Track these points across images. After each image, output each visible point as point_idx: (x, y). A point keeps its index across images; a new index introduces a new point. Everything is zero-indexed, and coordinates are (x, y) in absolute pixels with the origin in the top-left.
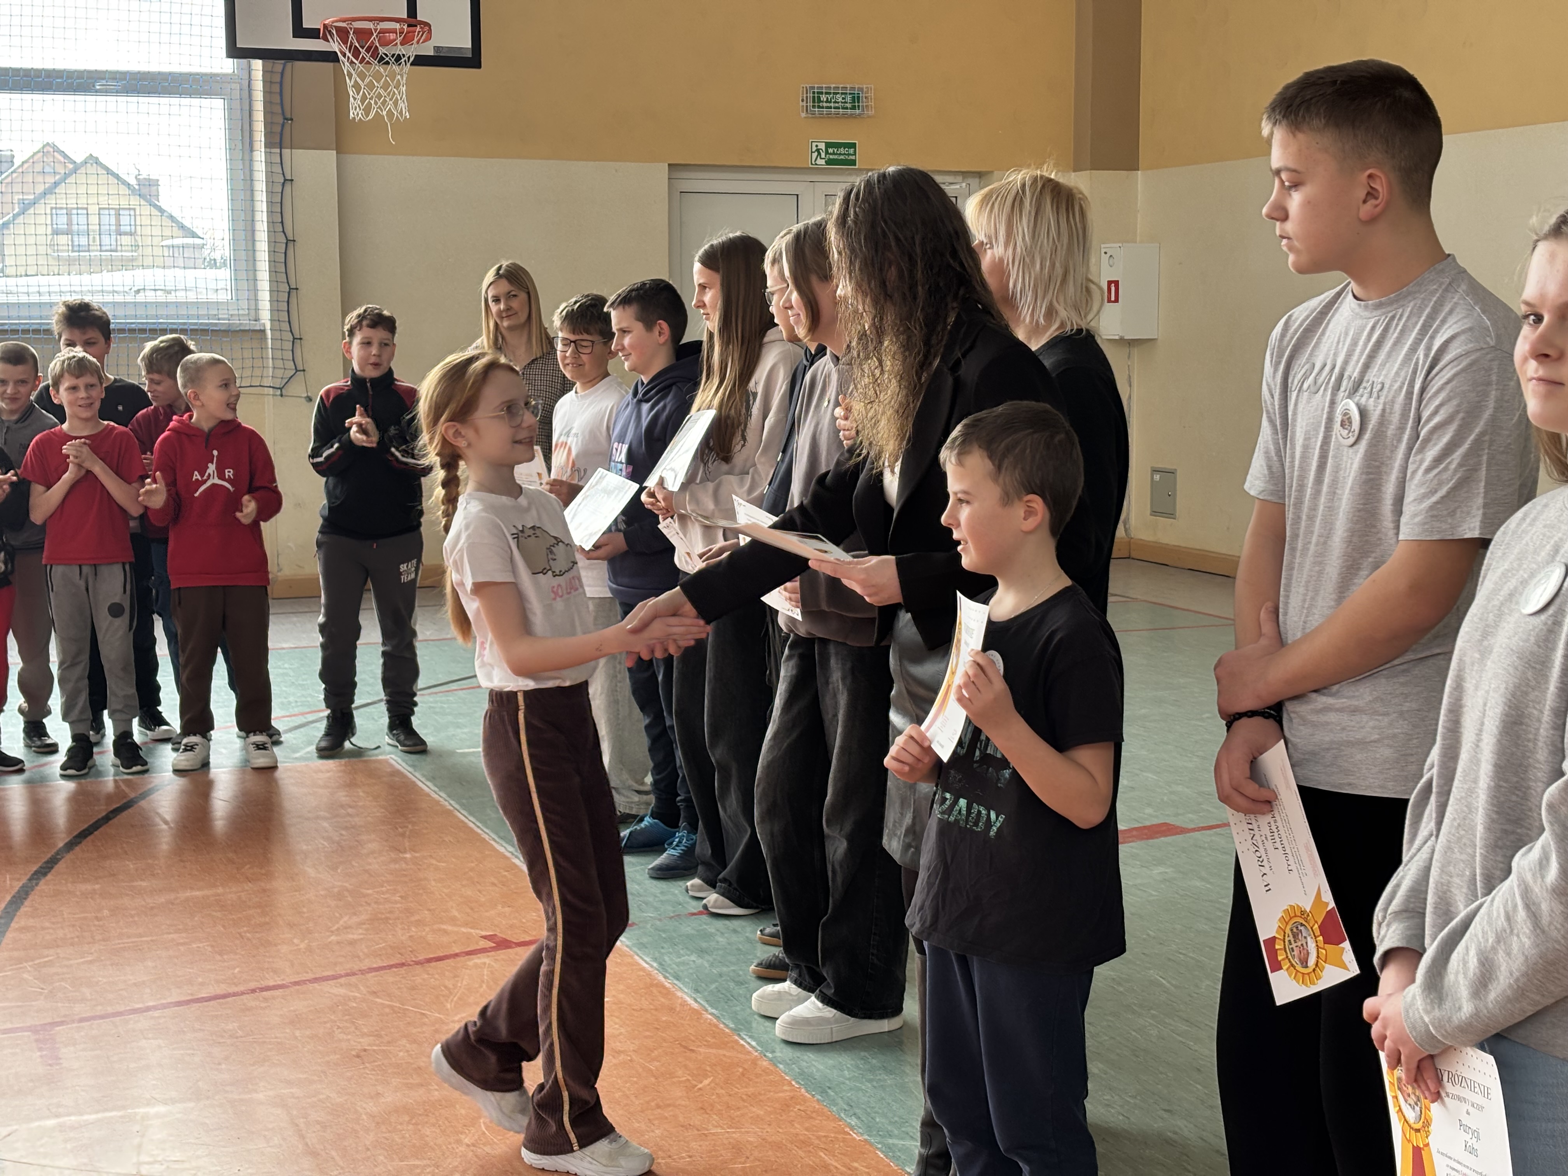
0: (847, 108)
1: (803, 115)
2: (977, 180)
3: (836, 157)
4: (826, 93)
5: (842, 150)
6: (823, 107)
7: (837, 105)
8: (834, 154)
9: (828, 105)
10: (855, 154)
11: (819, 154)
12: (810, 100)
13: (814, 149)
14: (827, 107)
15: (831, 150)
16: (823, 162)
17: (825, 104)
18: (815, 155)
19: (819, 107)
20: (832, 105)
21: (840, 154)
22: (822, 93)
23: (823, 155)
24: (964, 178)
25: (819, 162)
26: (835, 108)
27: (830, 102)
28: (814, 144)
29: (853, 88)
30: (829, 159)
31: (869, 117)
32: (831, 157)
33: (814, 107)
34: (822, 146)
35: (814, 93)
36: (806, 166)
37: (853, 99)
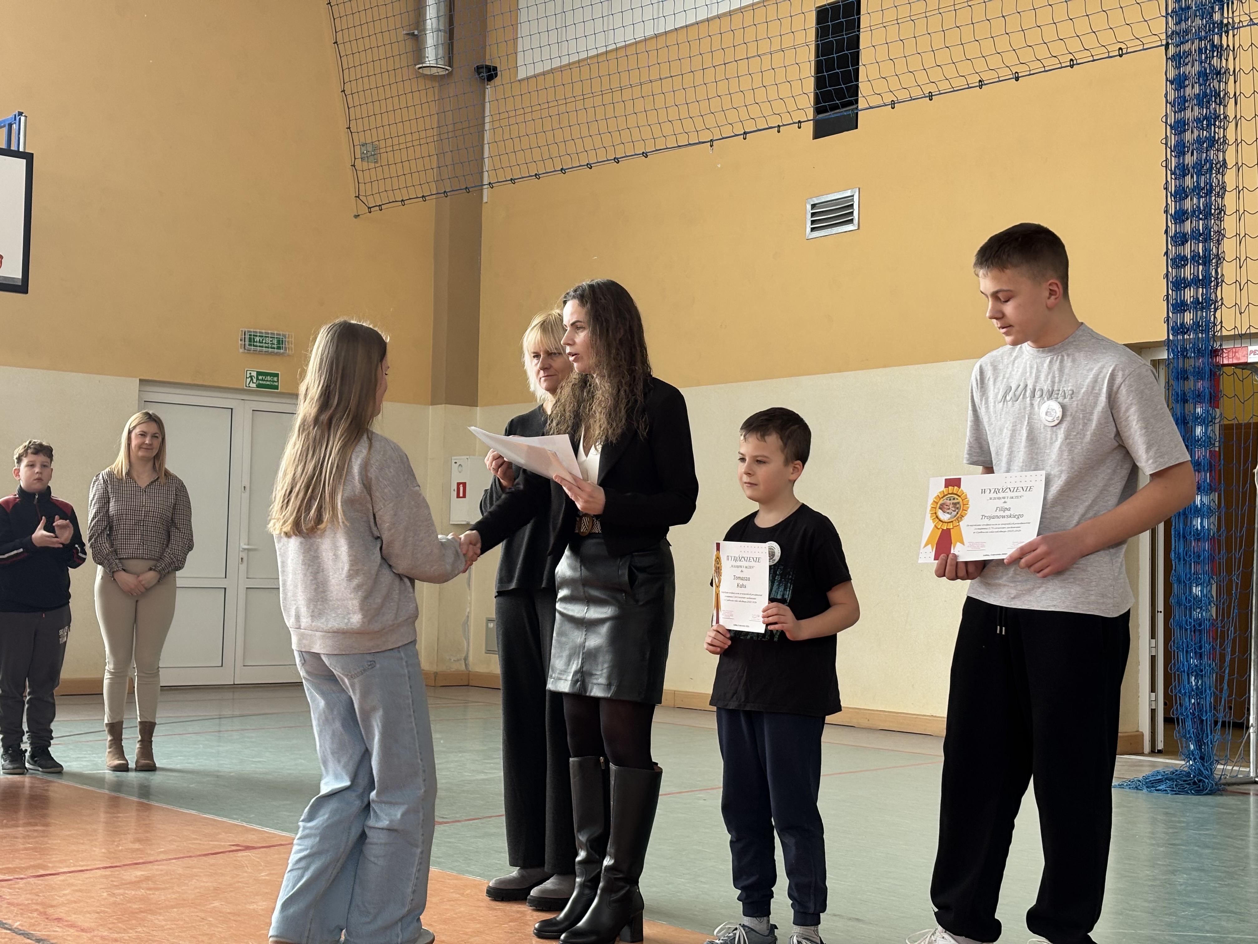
0: (274, 348)
1: (241, 351)
3: (264, 382)
4: (259, 336)
5: (269, 378)
6: (256, 346)
7: (266, 345)
8: (262, 380)
9: (260, 344)
10: (278, 381)
11: (252, 379)
12: (247, 340)
13: (248, 375)
14: (260, 346)
15: (260, 377)
16: (254, 385)
17: (258, 344)
18: (249, 380)
19: (254, 346)
20: (264, 345)
21: (267, 381)
22: (257, 336)
23: (255, 380)
25: (252, 385)
26: (266, 347)
27: (263, 343)
28: (248, 372)
29: (279, 335)
30: (259, 384)
31: (289, 355)
32: (261, 382)
33: (250, 345)
34: (254, 374)
35: (250, 335)
36: (241, 387)
37: (279, 342)
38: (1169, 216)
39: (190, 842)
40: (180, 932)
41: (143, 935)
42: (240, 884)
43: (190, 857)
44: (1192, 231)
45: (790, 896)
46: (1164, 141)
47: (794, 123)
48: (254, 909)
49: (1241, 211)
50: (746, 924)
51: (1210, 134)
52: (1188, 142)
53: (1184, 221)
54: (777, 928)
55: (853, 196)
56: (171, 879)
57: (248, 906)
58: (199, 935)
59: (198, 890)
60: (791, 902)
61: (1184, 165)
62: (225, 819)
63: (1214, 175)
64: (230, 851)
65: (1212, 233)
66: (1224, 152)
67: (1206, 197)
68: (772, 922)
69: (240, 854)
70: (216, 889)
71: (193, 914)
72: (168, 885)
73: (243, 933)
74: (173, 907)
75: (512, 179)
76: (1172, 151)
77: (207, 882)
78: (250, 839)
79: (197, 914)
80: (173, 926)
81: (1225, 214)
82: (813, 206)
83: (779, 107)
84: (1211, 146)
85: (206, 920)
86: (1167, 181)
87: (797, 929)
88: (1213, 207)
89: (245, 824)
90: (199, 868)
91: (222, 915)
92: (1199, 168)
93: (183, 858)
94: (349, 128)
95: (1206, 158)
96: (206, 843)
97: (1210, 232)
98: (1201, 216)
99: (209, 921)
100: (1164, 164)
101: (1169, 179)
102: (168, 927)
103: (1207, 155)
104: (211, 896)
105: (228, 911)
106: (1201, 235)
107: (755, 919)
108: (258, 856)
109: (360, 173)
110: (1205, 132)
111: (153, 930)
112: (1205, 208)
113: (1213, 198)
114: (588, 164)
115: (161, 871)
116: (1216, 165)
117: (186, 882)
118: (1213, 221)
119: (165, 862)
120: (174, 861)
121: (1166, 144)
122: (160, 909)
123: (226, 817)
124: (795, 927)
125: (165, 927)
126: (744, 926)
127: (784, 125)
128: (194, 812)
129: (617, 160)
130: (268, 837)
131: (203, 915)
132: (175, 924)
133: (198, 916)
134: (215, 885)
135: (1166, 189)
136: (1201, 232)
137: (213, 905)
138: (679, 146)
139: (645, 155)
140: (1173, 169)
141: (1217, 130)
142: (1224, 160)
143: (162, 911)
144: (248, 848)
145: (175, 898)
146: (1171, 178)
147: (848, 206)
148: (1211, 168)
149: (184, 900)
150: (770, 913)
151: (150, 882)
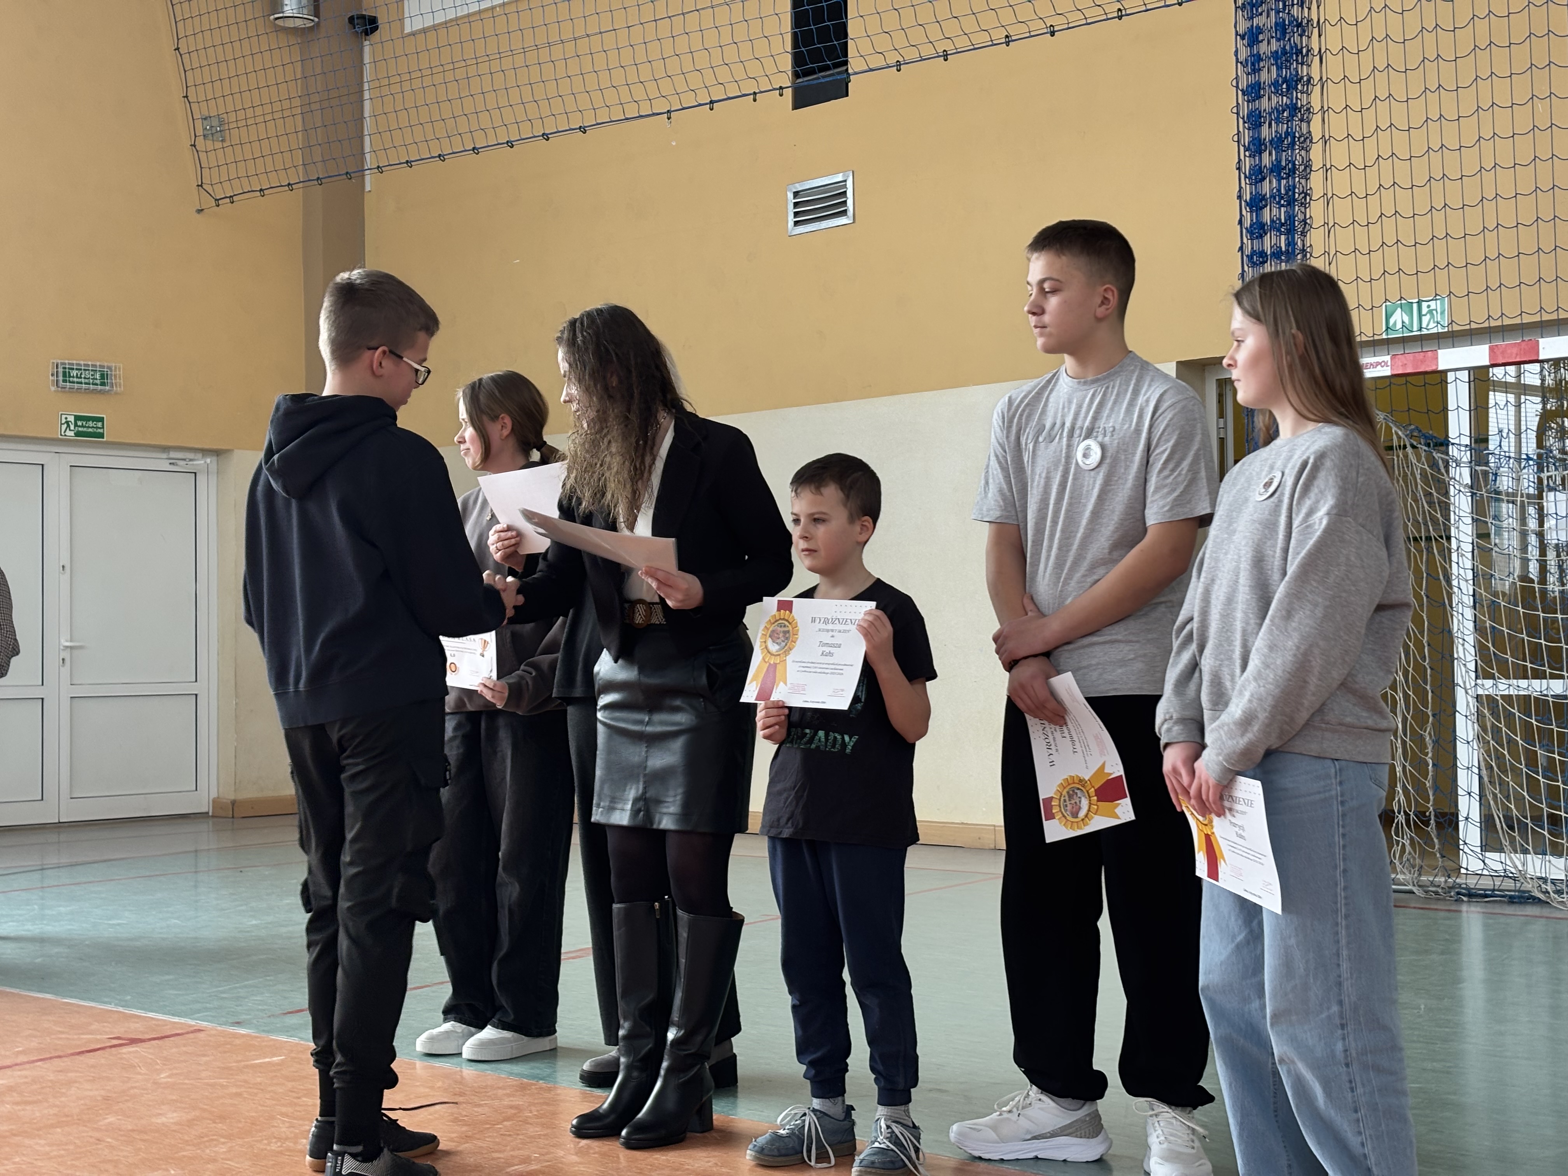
0: (97, 384)
1: (53, 389)
2: (215, 458)
3: (85, 429)
4: (77, 369)
5: (91, 424)
6: (73, 382)
7: (87, 381)
8: (82, 426)
9: (78, 380)
10: (103, 428)
11: (68, 426)
12: (61, 375)
13: (64, 421)
14: (78, 383)
15: (79, 423)
16: (72, 434)
17: (75, 380)
18: (64, 427)
19: (70, 382)
20: (83, 380)
21: (89, 427)
22: (73, 369)
23: (72, 427)
24: (203, 455)
25: (69, 433)
26: (86, 383)
27: (81, 378)
28: (64, 416)
29: (103, 367)
30: (78, 431)
31: (116, 393)
32: (80, 429)
33: (64, 381)
34: (71, 419)
35: (65, 368)
36: (55, 436)
37: (102, 376)
38: (1243, 203)
39: (53, 1037)
40: (73, 1160)
41: (24, 1167)
42: (136, 1090)
43: (60, 1057)
44: (1272, 221)
45: (873, 1069)
46: (1235, 110)
47: (775, 89)
48: (163, 1124)
49: (1330, 195)
50: (817, 1107)
51: (1292, 100)
52: (1265, 110)
53: (1262, 208)
54: (854, 1110)
55: (845, 181)
56: (43, 1088)
57: (154, 1120)
58: (100, 1162)
59: (82, 1102)
60: (874, 1076)
61: (1260, 140)
62: (92, 1004)
63: (1297, 151)
64: (111, 1047)
65: (1296, 223)
66: (1309, 122)
67: (1287, 178)
68: (848, 1102)
69: (125, 1050)
70: (106, 1099)
71: (84, 1134)
72: (40, 1097)
73: (157, 1156)
74: (52, 1126)
75: (407, 162)
76: (1244, 122)
77: (91, 1090)
78: (134, 1029)
79: (90, 1134)
80: (62, 1152)
81: (1311, 199)
82: (796, 194)
83: (754, 68)
84: (1292, 116)
85: (104, 1141)
86: (1240, 160)
87: (882, 1110)
88: (1297, 190)
89: (121, 1009)
90: (77, 1071)
91: (122, 1133)
92: (1278, 143)
93: (51, 1058)
94: (187, 97)
95: (1287, 129)
96: (75, 1037)
97: (1294, 221)
98: (1282, 202)
99: (108, 1142)
100: (1236, 138)
101: (1242, 157)
102: (55, 1153)
103: (1288, 127)
104: (102, 1109)
105: (130, 1127)
106: (1283, 225)
107: (827, 1100)
108: (151, 1051)
109: (203, 156)
110: (1285, 98)
111: (36, 1160)
112: (1287, 194)
113: (1297, 179)
114: (508, 142)
115: (26, 1077)
116: (1299, 138)
117: (64, 1091)
118: (1297, 208)
119: (27, 1066)
120: (39, 1063)
121: (1238, 114)
122: (38, 1130)
123: (93, 1000)
124: (880, 1108)
125: (52, 1154)
126: (814, 1111)
127: (761, 92)
128: (48, 996)
129: (546, 137)
130: (156, 1025)
131: (97, 1135)
132: (64, 1150)
133: (91, 1137)
134: (103, 1093)
135: (1239, 169)
136: (1283, 221)
137: (107, 1121)
138: (627, 119)
139: (583, 130)
140: (1247, 144)
141: (1299, 95)
142: (1309, 132)
143: (41, 1133)
144: (133, 1041)
145: (55, 1115)
146: (1245, 156)
147: (840, 194)
148: (1293, 143)
149: (67, 1116)
150: (844, 1092)
151: (15, 1094)
